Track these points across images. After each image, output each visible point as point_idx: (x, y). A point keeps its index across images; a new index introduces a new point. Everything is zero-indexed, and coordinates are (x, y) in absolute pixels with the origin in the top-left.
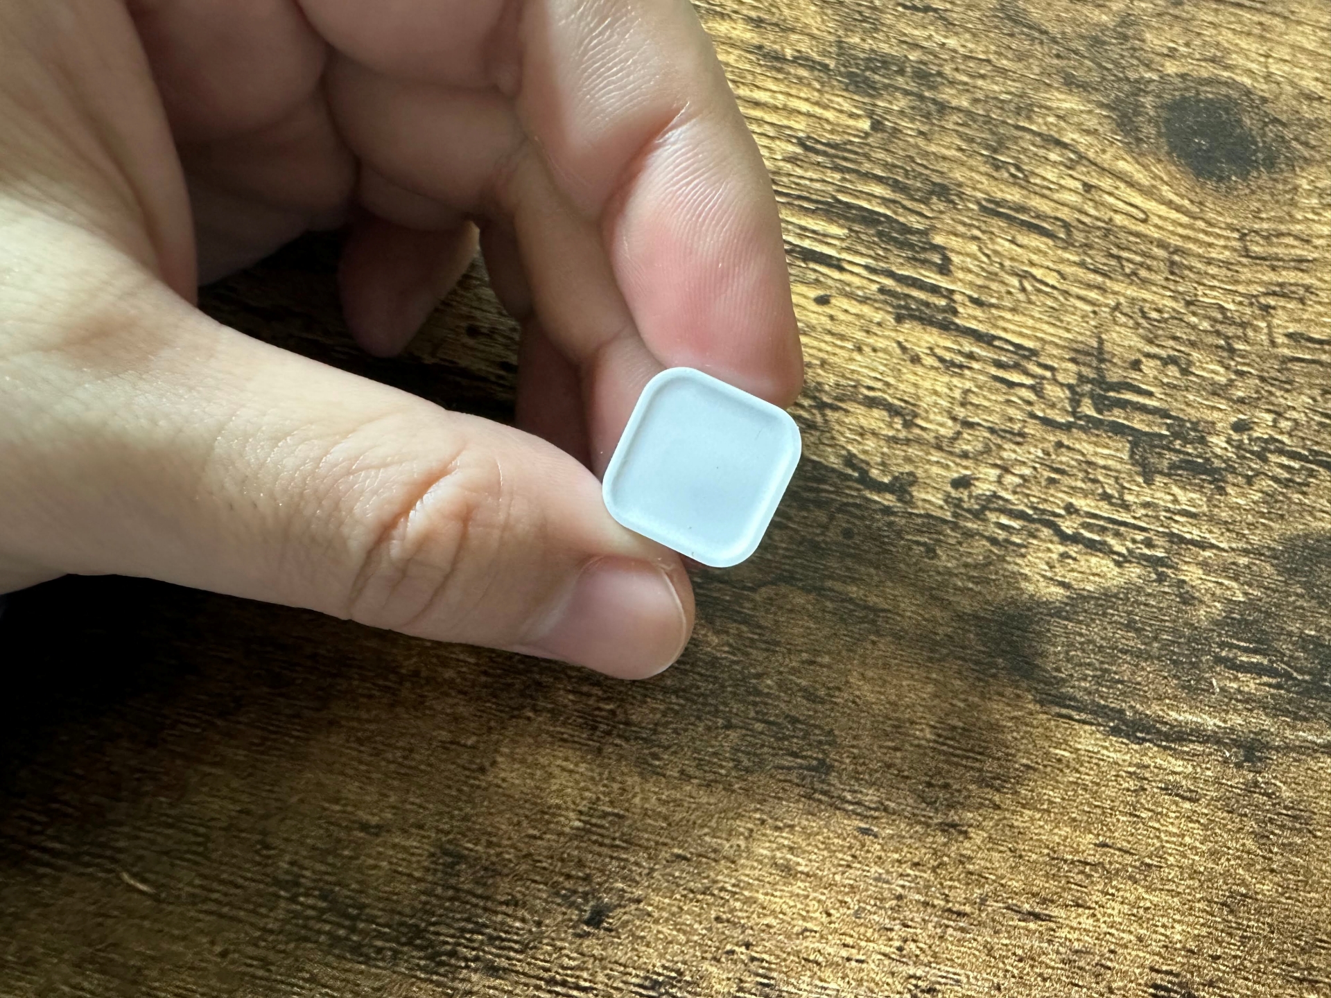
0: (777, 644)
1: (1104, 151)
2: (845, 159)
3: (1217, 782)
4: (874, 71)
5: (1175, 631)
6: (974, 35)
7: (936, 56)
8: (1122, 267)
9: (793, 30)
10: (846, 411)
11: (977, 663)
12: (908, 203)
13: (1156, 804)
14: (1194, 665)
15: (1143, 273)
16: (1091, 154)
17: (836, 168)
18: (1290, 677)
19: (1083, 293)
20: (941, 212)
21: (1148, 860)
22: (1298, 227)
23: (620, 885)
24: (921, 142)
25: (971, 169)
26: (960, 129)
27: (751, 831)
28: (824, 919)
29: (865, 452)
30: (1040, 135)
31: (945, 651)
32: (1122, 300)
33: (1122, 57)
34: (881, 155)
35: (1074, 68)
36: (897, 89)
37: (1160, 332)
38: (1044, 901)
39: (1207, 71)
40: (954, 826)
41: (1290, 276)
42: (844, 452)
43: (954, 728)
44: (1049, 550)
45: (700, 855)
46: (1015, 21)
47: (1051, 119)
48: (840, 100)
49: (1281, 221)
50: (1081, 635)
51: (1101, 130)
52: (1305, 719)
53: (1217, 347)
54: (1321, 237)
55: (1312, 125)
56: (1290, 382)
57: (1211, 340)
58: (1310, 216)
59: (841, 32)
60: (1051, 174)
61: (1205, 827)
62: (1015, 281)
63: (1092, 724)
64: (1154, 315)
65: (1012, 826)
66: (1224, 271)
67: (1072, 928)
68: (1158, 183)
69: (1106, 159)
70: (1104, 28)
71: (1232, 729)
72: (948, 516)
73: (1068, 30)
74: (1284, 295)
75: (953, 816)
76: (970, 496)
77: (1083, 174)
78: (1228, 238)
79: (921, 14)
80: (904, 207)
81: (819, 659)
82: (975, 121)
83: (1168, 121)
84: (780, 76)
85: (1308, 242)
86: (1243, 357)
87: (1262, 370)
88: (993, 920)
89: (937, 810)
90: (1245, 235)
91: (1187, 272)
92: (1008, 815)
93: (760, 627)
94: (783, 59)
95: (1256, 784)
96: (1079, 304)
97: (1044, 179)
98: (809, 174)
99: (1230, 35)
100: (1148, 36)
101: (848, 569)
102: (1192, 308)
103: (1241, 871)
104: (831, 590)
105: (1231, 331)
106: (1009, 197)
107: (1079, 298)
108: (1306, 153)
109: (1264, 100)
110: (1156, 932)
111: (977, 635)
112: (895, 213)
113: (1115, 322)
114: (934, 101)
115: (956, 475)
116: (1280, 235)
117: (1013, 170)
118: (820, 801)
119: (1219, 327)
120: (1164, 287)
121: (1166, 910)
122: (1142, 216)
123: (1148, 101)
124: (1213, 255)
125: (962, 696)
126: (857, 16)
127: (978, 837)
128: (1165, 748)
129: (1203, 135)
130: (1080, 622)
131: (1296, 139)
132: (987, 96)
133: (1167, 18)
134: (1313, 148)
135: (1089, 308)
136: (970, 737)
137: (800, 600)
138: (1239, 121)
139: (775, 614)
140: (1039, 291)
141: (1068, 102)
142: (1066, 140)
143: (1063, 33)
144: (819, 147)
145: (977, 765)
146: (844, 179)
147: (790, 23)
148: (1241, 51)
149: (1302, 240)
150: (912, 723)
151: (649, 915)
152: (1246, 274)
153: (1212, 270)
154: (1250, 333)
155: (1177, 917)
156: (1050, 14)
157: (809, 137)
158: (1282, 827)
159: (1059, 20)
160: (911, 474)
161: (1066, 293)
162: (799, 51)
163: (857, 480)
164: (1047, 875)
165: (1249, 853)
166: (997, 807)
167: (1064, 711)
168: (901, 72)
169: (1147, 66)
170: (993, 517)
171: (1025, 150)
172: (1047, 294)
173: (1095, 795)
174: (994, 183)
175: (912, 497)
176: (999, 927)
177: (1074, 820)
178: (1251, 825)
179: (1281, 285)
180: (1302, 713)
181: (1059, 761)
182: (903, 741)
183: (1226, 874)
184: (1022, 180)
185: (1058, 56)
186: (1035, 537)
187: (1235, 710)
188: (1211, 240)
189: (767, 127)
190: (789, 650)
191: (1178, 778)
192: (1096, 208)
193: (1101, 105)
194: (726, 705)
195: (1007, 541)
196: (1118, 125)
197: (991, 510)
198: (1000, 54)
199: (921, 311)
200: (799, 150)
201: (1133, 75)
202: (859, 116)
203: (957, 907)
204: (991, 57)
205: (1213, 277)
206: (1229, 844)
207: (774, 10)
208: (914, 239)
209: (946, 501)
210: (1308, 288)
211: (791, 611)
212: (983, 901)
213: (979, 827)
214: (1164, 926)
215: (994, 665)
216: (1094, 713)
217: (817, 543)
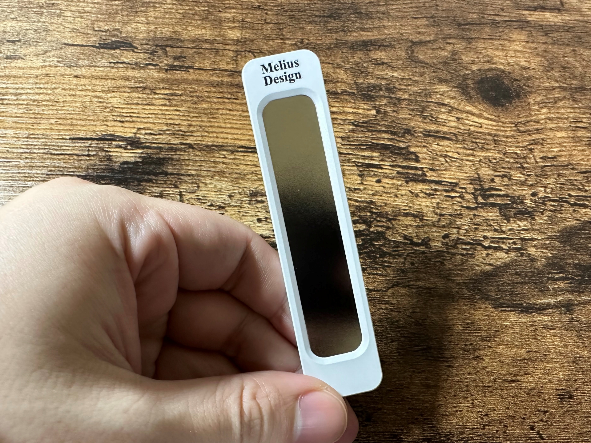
0: (400, 308)
1: (460, 104)
2: (371, 127)
3: (560, 321)
4: (371, 91)
5: (531, 272)
6: (403, 70)
7: (391, 81)
8: (478, 146)
9: (338, 82)
10: (399, 220)
11: (469, 299)
12: (397, 139)
13: (542, 333)
14: (541, 283)
15: (486, 146)
16: (456, 106)
17: (369, 131)
18: (573, 279)
19: (467, 158)
20: (410, 139)
21: (545, 353)
22: (534, 118)
23: (373, 405)
24: (396, 115)
25: (416, 121)
26: (408, 107)
27: (411, 375)
28: (444, 400)
29: (410, 233)
30: (436, 103)
31: (457, 297)
32: (481, 158)
33: (456, 67)
34: (383, 123)
35: (441, 75)
36: (381, 96)
37: (498, 167)
38: (515, 375)
39: (487, 66)
40: (478, 357)
41: (535, 136)
42: (402, 235)
43: (468, 324)
44: (482, 254)
45: (396, 388)
46: (416, 62)
47: (438, 96)
48: (362, 105)
49: (527, 117)
50: (501, 281)
51: (457, 96)
52: (583, 292)
53: (519, 167)
54: (542, 119)
55: (529, 79)
56: (546, 175)
57: (515, 166)
58: (537, 113)
59: (355, 79)
60: (444, 116)
61: (560, 337)
62: (443, 159)
63: (513, 311)
64: (494, 161)
65: (497, 353)
66: (513, 140)
67: (526, 382)
68: (482, 112)
69: (461, 107)
70: (447, 58)
71: (560, 301)
72: (445, 250)
73: (435, 61)
74: (536, 144)
75: (477, 354)
76: (450, 241)
77: (455, 114)
78: (511, 127)
79: (381, 66)
80: (397, 140)
81: (416, 311)
82: (412, 103)
83: (478, 88)
84: (339, 100)
85: (538, 122)
86: (528, 169)
87: (536, 173)
88: (500, 386)
89: (471, 354)
90: (516, 125)
91: (500, 143)
92: (494, 349)
93: (392, 304)
94: (338, 94)
95: (573, 318)
96: (468, 163)
97: (442, 119)
98: (360, 135)
99: (491, 51)
100: (463, 57)
101: (416, 276)
102: (506, 155)
103: (576, 349)
104: (413, 285)
105: (521, 161)
106: (432, 129)
107: (467, 160)
108: (529, 90)
109: (510, 73)
110: (554, 377)
111: (466, 289)
112: (394, 143)
113: (481, 166)
114: (396, 98)
115: (443, 234)
116: (528, 122)
117: (430, 118)
118: (431, 360)
119: (517, 160)
120: (495, 150)
121: (555, 369)
122: (479, 125)
123: (470, 82)
124: (508, 134)
125: (467, 312)
126: (359, 72)
127: (487, 359)
128: (540, 313)
129: (492, 91)
130: (500, 276)
131: (525, 85)
132: (414, 92)
133: (468, 49)
134: (531, 87)
135: (471, 163)
136: (475, 325)
137: (403, 291)
138: (503, 83)
139: (396, 298)
140: (452, 161)
141: (442, 89)
142: (446, 103)
143: (433, 63)
144: (360, 124)
145: (480, 334)
146: (372, 135)
147: (336, 79)
148: (497, 56)
149: (536, 122)
150: (454, 325)
151: (385, 413)
152: (521, 139)
153: (509, 140)
154: (528, 160)
155: (560, 370)
156: (427, 56)
157: (355, 121)
158: (585, 331)
159: (431, 58)
160: (427, 238)
161: (462, 160)
162: (343, 90)
163: (410, 244)
164: (513, 366)
165: (577, 342)
166: (490, 347)
167: (503, 309)
168: (381, 89)
169: (466, 69)
170: (460, 246)
171: (433, 110)
172: (455, 161)
173: (521, 335)
174: (425, 125)
175: (430, 245)
176: (502, 388)
177: (517, 345)
178: (575, 333)
179: (533, 140)
180: (581, 290)
181: (506, 326)
182: (453, 332)
183: (572, 351)
184: (435, 121)
185: (434, 72)
186: (476, 250)
187: (559, 295)
188: (506, 129)
189: (340, 121)
191: (547, 323)
192: (463, 126)
193: (454, 87)
194: (389, 334)
195: (467, 254)
196: (462, 93)
197: (459, 244)
198: (414, 75)
199: (414, 178)
200: (354, 127)
201: (462, 74)
202: (371, 110)
203: (487, 385)
204: (411, 77)
205: (510, 142)
206: (570, 341)
207: (329, 75)
208: (404, 151)
209: (442, 244)
210: (543, 139)
211: (401, 296)
212: (495, 381)
213: (486, 355)
214: (556, 374)
215: (475, 298)
216: (513, 307)
217: (403, 269)
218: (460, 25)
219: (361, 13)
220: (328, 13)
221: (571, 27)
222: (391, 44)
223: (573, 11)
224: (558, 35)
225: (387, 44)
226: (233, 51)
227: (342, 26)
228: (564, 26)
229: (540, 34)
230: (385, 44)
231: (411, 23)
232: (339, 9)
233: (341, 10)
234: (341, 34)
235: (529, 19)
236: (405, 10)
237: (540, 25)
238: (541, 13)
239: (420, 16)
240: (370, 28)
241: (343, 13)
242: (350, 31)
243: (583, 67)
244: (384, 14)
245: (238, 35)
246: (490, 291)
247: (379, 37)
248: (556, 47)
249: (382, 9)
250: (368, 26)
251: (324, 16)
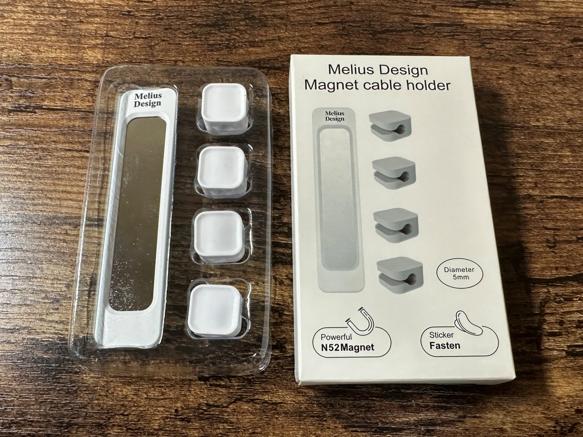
11: (318, 417)
31: (305, 415)
63: (365, 432)
71: (421, 420)
101: (264, 388)
104: (258, 399)
111: (317, 404)
125: (313, 433)
137: (246, 407)
139: (237, 416)
167: (354, 429)
187: (422, 412)
190: (244, 430)
211: (243, 413)
215: (325, 416)
216: (365, 427)
217: (250, 380)
218: (375, 33)
219: (253, 18)
220: (212, 20)
221: (517, 32)
222: (283, 65)
223: (526, 6)
224: (497, 46)
225: (280, 65)
227: (227, 40)
228: (508, 31)
229: (475, 45)
230: (277, 65)
231: (314, 32)
232: (227, 14)
233: (228, 14)
234: (225, 52)
235: (465, 21)
236: (309, 12)
237: (478, 31)
238: (483, 11)
239: (327, 21)
240: (262, 41)
241: (231, 20)
242: (235, 47)
243: (520, 94)
244: (282, 18)
246: (343, 407)
247: (271, 55)
248: (491, 64)
249: (281, 11)
250: (260, 38)
251: (207, 25)
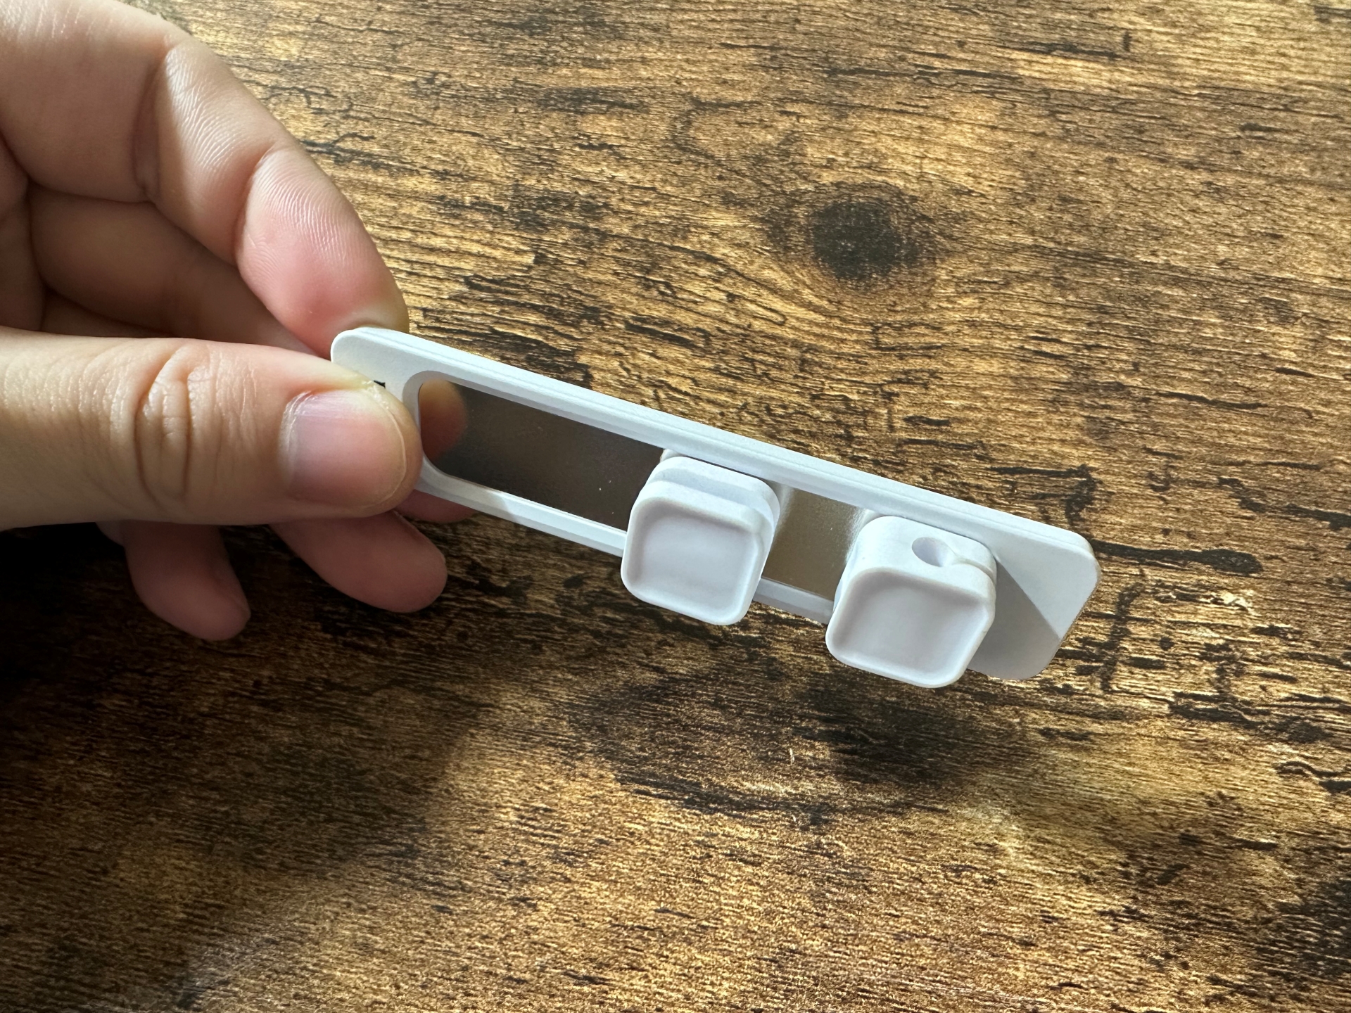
0: (383, 742)
1: (752, 262)
2: (507, 293)
3: (782, 845)
4: (544, 209)
5: (758, 707)
6: (644, 166)
7: (605, 189)
8: (755, 369)
9: (474, 179)
10: (477, 524)
11: (565, 748)
12: (559, 328)
13: (720, 869)
14: (773, 737)
15: (774, 373)
16: (739, 267)
17: (497, 302)
18: (864, 741)
19: (712, 396)
20: (589, 334)
21: (704, 923)
22: (931, 316)
23: (213, 969)
24: (580, 270)
25: (623, 291)
26: (618, 255)
27: (337, 914)
28: (393, 991)
29: (488, 561)
30: (692, 252)
31: (538, 739)
32: (750, 400)
33: (782, 172)
34: (541, 286)
35: (735, 188)
36: (564, 223)
37: (783, 427)
38: (600, 965)
39: (862, 177)
40: (524, 900)
41: (917, 363)
42: (468, 562)
43: (537, 809)
44: (649, 639)
45: (286, 939)
46: (684, 150)
47: (706, 237)
48: (510, 239)
49: (915, 311)
50: (668, 716)
51: (752, 242)
52: (876, 781)
53: (837, 436)
54: (953, 323)
55: (957, 219)
56: (903, 464)
57: (830, 430)
58: (945, 305)
59: (519, 177)
60: (697, 288)
61: (764, 889)
62: (650, 392)
63: (667, 798)
64: (780, 411)
65: (579, 898)
66: (853, 364)
67: (624, 989)
68: (800, 288)
69: (752, 270)
70: (767, 146)
71: (803, 795)
72: (558, 614)
73: (734, 152)
74: (909, 382)
75: (525, 891)
76: (580, 594)
77: (729, 285)
78: (860, 333)
79: (596, 152)
80: (556, 332)
81: (419, 754)
82: (632, 246)
83: (817, 228)
84: (457, 222)
85: (939, 329)
86: (860, 444)
87: (878, 454)
88: (550, 986)
89: (511, 887)
90: (878, 328)
91: (816, 368)
92: (577, 887)
93: (369, 728)
94: (464, 207)
95: (819, 845)
96: (709, 407)
97: (691, 293)
98: (472, 310)
99: (889, 141)
100: (810, 150)
101: (458, 669)
102: (817, 402)
103: (794, 929)
104: (440, 689)
105: (851, 420)
106: (655, 314)
107: (709, 401)
108: (948, 245)
109: (914, 199)
110: (703, 990)
111: (570, 722)
112: (546, 338)
113: (741, 421)
114: (597, 231)
115: (570, 576)
116: (912, 325)
117: (662, 288)
118: (404, 884)
119: (841, 417)
120: (792, 384)
121: (714, 969)
122: (780, 319)
123: (800, 212)
124: (845, 350)
125: (548, 780)
126: (537, 161)
127: (545, 909)
128: (735, 816)
129: (849, 239)
130: (669, 704)
131: (941, 233)
132: (647, 222)
133: (831, 131)
134: (956, 240)
135: (717, 410)
136: (551, 817)
137: (410, 700)
138: (887, 222)
139: (385, 715)
140: (672, 398)
141: (723, 219)
142: (718, 256)
143: (728, 156)
144: (484, 284)
145: (554, 842)
146: (503, 312)
147: (473, 173)
148: (897, 155)
149: (934, 328)
150: (499, 806)
151: (235, 994)
152: (874, 365)
153: (842, 364)
154: (870, 420)
155: (726, 975)
156: (719, 139)
157: (476, 276)
158: (839, 885)
159: (726, 144)
160: (529, 578)
161: (697, 398)
162: (478, 198)
163: (477, 588)
164: (606, 942)
165: (803, 911)
166: (568, 880)
167: (642, 788)
168: (570, 207)
169: (805, 178)
170: (598, 611)
171: (676, 268)
172: (679, 400)
173: (662, 864)
174: (643, 302)
175: (526, 598)
176: (554, 991)
177: (639, 888)
178: (809, 885)
179: (906, 373)
180: (873, 775)
181: (632, 834)
182: (487, 825)
183: (780, 931)
184: (670, 295)
185: (720, 178)
186: (636, 628)
187: (808, 777)
188: (845, 336)
189: (438, 270)
190: (394, 748)
191: (743, 844)
192: (736, 316)
193: (755, 219)
194: (329, 800)
195: (609, 633)
196: (769, 236)
197: (599, 606)
198: (665, 181)
200: (465, 289)
201: (789, 189)
202: (525, 252)
203: (518, 975)
204: (657, 185)
205: (842, 371)
206: (785, 903)
207: (459, 162)
208: (560, 360)
209: (557, 600)
210: (933, 374)
211: (400, 711)
212: (543, 969)
213: (549, 900)
214: (712, 984)
215: (581, 749)
216: (672, 788)
217: (433, 647)
218: (833, 72)
219: (602, 23)
220: (524, 17)
221: (1127, 102)
222: (642, 102)
223: (1150, 62)
224: (1082, 119)
225: (634, 101)
226: (266, 86)
227: (542, 51)
228: (1108, 98)
229: (1036, 112)
230: (628, 101)
231: (713, 57)
232: (553, 12)
233: (557, 14)
234: (533, 69)
235: (1021, 72)
236: (711, 26)
237: (1046, 91)
238: (1060, 61)
239: (742, 43)
240: (608, 61)
241: (557, 22)
242: (555, 64)
243: (1120, 203)
244: (656, 30)
245: (294, 51)
246: (628, 736)
247: (621, 84)
248: (1066, 146)
249: (656, 19)
250: (606, 55)
251: (510, 25)
